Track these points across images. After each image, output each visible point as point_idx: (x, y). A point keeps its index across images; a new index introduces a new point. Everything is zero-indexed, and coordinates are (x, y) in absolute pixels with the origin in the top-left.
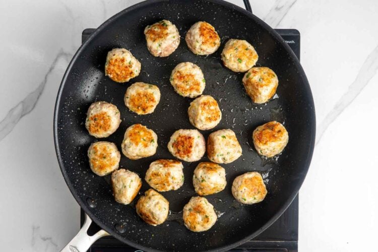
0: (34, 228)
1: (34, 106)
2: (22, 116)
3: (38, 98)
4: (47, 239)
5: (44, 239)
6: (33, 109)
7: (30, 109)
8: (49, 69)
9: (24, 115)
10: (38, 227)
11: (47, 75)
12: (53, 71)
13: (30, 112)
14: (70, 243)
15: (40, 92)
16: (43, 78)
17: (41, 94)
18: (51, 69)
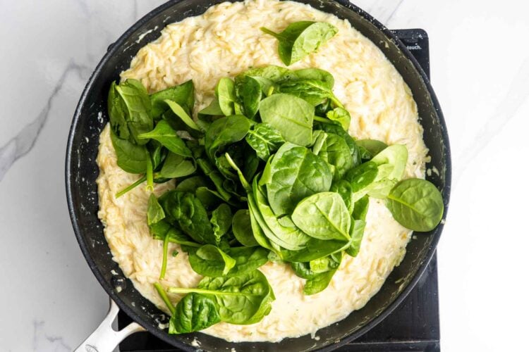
0: (36, 324)
1: (33, 145)
2: (16, 159)
3: (38, 133)
4: (56, 339)
5: (52, 340)
6: (30, 149)
7: (28, 148)
8: (53, 89)
9: (19, 157)
10: (42, 323)
11: (50, 99)
12: (59, 92)
13: (27, 152)
14: (86, 342)
15: (42, 123)
16: (45, 103)
17: (42, 126)
18: (57, 90)
